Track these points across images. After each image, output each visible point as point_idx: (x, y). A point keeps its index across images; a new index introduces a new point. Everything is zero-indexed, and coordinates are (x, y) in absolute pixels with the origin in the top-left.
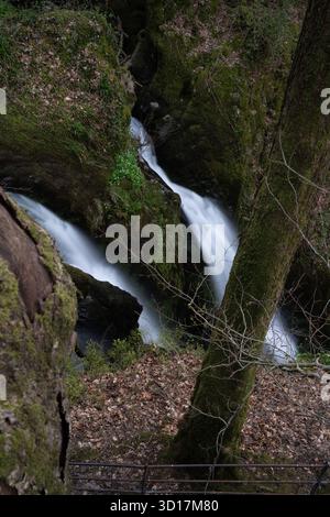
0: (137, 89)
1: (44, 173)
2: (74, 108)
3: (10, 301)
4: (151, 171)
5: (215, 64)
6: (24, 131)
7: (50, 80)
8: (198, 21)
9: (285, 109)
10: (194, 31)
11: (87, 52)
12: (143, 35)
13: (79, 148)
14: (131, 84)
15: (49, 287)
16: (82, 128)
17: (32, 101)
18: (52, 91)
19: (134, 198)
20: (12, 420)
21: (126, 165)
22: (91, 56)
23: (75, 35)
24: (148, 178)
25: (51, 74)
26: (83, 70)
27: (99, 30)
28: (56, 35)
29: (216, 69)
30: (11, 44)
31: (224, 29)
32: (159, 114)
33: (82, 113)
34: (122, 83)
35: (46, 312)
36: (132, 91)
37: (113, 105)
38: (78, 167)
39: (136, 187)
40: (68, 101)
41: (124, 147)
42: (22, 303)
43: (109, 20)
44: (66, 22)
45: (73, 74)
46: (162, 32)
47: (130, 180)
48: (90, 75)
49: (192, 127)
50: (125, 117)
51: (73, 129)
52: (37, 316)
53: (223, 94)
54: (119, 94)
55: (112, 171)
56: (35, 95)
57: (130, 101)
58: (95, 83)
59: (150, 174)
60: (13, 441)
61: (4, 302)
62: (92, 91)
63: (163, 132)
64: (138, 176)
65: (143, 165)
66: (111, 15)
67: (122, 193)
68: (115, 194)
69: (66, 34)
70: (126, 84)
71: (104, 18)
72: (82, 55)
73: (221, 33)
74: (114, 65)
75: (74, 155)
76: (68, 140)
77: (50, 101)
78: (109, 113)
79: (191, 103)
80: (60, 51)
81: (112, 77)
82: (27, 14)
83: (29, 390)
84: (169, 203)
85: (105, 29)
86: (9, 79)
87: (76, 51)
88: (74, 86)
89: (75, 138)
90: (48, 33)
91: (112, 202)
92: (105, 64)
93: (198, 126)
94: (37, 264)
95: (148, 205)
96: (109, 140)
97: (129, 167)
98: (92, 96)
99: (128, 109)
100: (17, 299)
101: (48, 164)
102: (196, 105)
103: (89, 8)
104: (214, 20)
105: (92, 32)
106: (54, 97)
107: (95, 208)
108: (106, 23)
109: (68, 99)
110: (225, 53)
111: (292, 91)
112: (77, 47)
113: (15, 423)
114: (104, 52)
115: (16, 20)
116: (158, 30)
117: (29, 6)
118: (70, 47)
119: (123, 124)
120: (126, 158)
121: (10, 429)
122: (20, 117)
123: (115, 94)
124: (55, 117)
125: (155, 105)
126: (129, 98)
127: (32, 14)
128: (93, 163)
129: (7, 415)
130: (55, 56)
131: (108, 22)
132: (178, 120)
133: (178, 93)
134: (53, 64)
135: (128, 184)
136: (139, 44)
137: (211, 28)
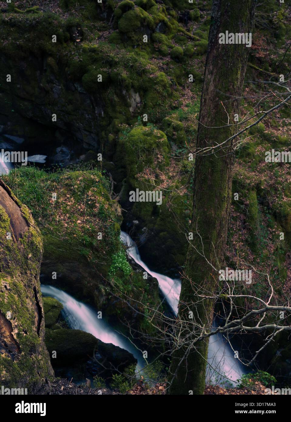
0: (123, 212)
1: (65, 270)
2: (83, 227)
3: (5, 225)
4: (136, 265)
5: (172, 194)
6: (52, 244)
7: (67, 211)
8: (158, 171)
9: (195, 197)
10: (157, 176)
11: (90, 193)
12: (125, 182)
13: (88, 252)
14: (119, 210)
15: (26, 228)
16: (88, 239)
17: (57, 225)
18: (69, 218)
19: (126, 283)
20: (8, 287)
21: (119, 261)
22: (93, 195)
23: (83, 184)
24: (134, 269)
25: (68, 208)
26: (88, 204)
27: (97, 180)
28: (71, 186)
29: (173, 197)
30: (44, 193)
31: (175, 174)
32: (139, 227)
33: (88, 229)
34: (113, 209)
35: (25, 238)
36: (120, 214)
37: (108, 223)
38: (87, 264)
39: (127, 275)
40: (79, 223)
41: (117, 249)
42: (12, 229)
43: (103, 174)
44: (77, 178)
45: (82, 207)
46: (137, 179)
47: (122, 271)
48: (92, 206)
49: (162, 234)
50: (116, 230)
51: (83, 240)
52: (20, 239)
53: (179, 212)
54: (112, 216)
55: (110, 266)
56: (59, 221)
57: (118, 220)
58: (96, 210)
59: (136, 266)
60: (8, 298)
61: (3, 225)
62: (95, 216)
63: (143, 238)
64: (128, 268)
65: (131, 261)
66: (104, 171)
67: (117, 280)
68: (113, 281)
69: (77, 185)
70: (116, 210)
71: (100, 173)
72: (88, 195)
73: (173, 177)
74: (108, 199)
75: (84, 257)
76: (80, 248)
77: (68, 223)
78: (106, 228)
79: (159, 219)
80: (74, 194)
81: (106, 206)
82: (54, 176)
83: (17, 276)
84: (150, 285)
85: (101, 179)
86: (43, 213)
87: (83, 193)
88: (83, 214)
89: (85, 246)
90: (67, 185)
91: (111, 287)
92: (102, 199)
93: (165, 233)
94: (20, 216)
95: (136, 287)
96: (107, 245)
97: (121, 262)
98: (95, 219)
99: (118, 225)
100: (9, 226)
101: (67, 264)
102: (162, 220)
103: (91, 169)
104: (168, 169)
105: (93, 182)
106: (71, 221)
107: (100, 291)
108: (101, 176)
109: (79, 222)
110: (177, 187)
111: (197, 186)
112: (84, 191)
113: (10, 290)
114: (101, 192)
115: (47, 180)
116: (134, 178)
117: (55, 171)
118: (80, 191)
119: (115, 234)
120: (118, 256)
121: (7, 292)
122: (49, 236)
123: (109, 217)
124: (71, 233)
125: (136, 222)
126: (118, 218)
127: (56, 175)
128: (96, 261)
129: (5, 284)
130: (71, 197)
131: (103, 175)
132: (152, 230)
133: (150, 213)
134: (69, 202)
135: (121, 273)
136: (123, 187)
137: (167, 174)
